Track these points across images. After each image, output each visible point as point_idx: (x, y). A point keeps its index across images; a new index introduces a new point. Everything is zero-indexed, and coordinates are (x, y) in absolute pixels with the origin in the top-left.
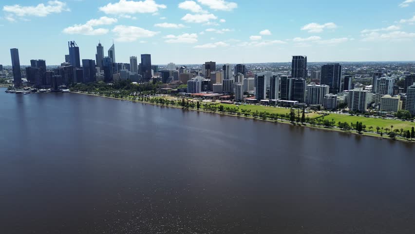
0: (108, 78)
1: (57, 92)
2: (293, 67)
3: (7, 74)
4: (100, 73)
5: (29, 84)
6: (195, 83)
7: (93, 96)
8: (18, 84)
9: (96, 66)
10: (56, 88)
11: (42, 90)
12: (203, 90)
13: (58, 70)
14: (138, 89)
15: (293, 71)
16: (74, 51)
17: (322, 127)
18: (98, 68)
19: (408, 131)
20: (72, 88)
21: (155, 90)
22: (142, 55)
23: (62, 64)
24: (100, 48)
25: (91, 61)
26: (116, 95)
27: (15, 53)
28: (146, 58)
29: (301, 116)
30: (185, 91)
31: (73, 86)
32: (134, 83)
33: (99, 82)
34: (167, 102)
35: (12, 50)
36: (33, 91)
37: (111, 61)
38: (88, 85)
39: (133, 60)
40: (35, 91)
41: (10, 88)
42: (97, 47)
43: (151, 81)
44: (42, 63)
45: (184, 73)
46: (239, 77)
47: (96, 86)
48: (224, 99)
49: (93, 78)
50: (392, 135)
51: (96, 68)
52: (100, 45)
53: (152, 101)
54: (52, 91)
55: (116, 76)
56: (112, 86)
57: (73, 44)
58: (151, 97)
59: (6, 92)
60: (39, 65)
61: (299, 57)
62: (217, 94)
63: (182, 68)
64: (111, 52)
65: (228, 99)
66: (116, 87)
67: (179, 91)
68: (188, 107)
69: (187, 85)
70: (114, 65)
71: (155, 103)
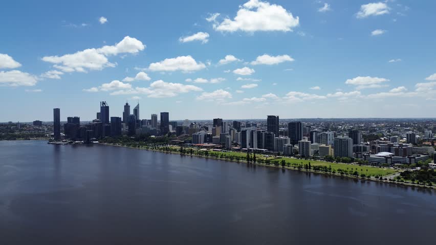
0: (131, 132)
1: (88, 143)
2: (268, 123)
3: (46, 129)
4: (125, 128)
5: (66, 137)
6: (198, 136)
7: (117, 146)
8: (57, 137)
9: (122, 122)
10: (88, 140)
11: (77, 142)
12: (205, 142)
13: (89, 126)
14: (154, 141)
15: (268, 126)
16: (105, 110)
17: (265, 164)
18: (124, 124)
19: (307, 165)
20: (100, 141)
21: (167, 141)
22: (161, 113)
23: (94, 121)
24: (127, 107)
25: (118, 119)
26: (135, 146)
27: (57, 112)
28: (165, 116)
29: (253, 157)
30: (191, 142)
31: (101, 139)
32: (152, 136)
33: (124, 136)
34: (172, 150)
35: (55, 109)
36: (69, 143)
37: (135, 118)
38: (114, 138)
39: (154, 117)
40: (71, 142)
41: (51, 141)
42: (125, 106)
43: (167, 135)
44: (77, 119)
45: (194, 127)
46: (232, 131)
47: (121, 139)
48: (217, 148)
49: (119, 132)
50: (300, 167)
51: (122, 124)
52: (127, 104)
53: (161, 149)
54: (85, 143)
55: (138, 131)
56: (134, 139)
57: (105, 104)
58: (161, 147)
59: (48, 143)
60: (74, 121)
61: (272, 116)
62: (215, 145)
63: (192, 124)
64: (136, 111)
65: (220, 148)
66: (137, 140)
67: (185, 142)
68: (185, 153)
69: (192, 138)
70: (138, 121)
71: (162, 151)
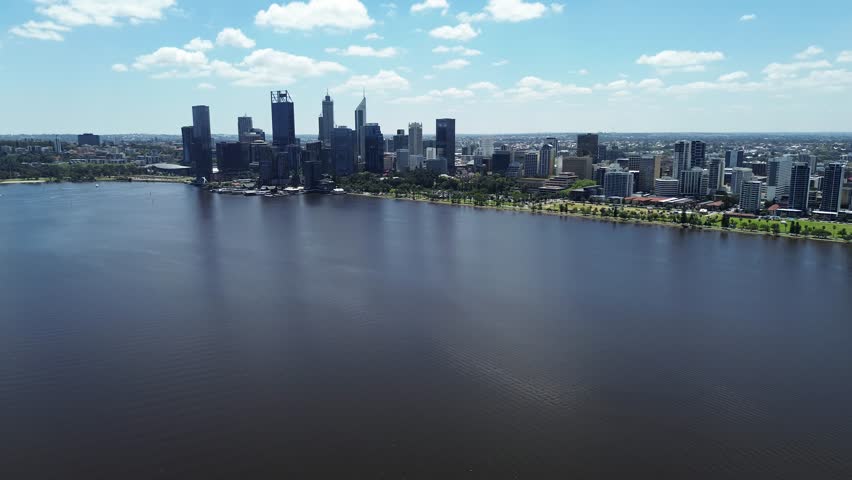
11: (291, 189)
24: (328, 105)
32: (443, 176)
35: (195, 109)
39: (416, 129)
42: (323, 103)
52: (328, 98)
57: (284, 96)
64: (361, 114)
67: (587, 192)
